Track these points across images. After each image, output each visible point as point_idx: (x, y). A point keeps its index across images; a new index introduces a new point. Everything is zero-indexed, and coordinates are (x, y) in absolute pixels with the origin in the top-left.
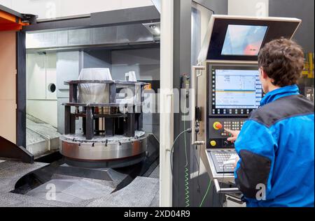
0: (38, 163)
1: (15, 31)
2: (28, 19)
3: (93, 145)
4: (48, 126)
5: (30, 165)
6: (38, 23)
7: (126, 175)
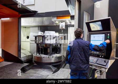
0: (25, 64)
1: (18, 17)
2: (34, 13)
3: (49, 57)
4: (26, 51)
5: (23, 64)
6: (38, 14)
7: (56, 68)
